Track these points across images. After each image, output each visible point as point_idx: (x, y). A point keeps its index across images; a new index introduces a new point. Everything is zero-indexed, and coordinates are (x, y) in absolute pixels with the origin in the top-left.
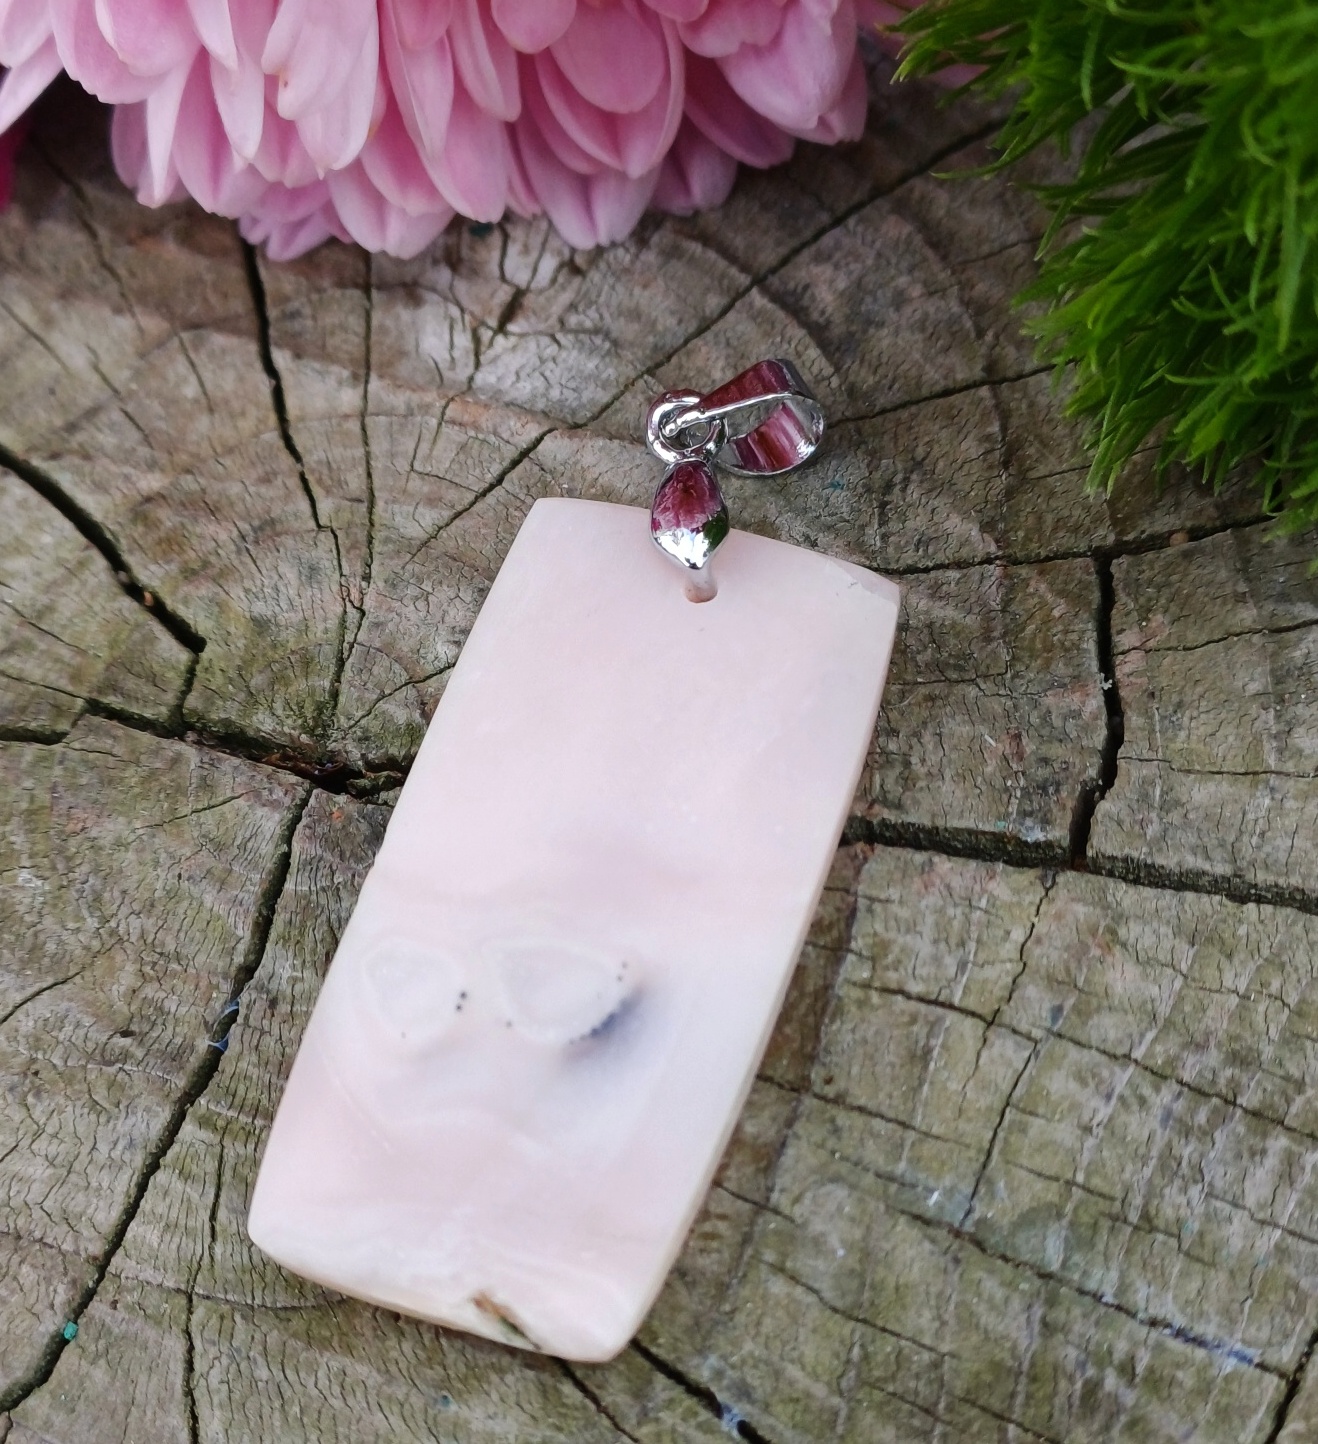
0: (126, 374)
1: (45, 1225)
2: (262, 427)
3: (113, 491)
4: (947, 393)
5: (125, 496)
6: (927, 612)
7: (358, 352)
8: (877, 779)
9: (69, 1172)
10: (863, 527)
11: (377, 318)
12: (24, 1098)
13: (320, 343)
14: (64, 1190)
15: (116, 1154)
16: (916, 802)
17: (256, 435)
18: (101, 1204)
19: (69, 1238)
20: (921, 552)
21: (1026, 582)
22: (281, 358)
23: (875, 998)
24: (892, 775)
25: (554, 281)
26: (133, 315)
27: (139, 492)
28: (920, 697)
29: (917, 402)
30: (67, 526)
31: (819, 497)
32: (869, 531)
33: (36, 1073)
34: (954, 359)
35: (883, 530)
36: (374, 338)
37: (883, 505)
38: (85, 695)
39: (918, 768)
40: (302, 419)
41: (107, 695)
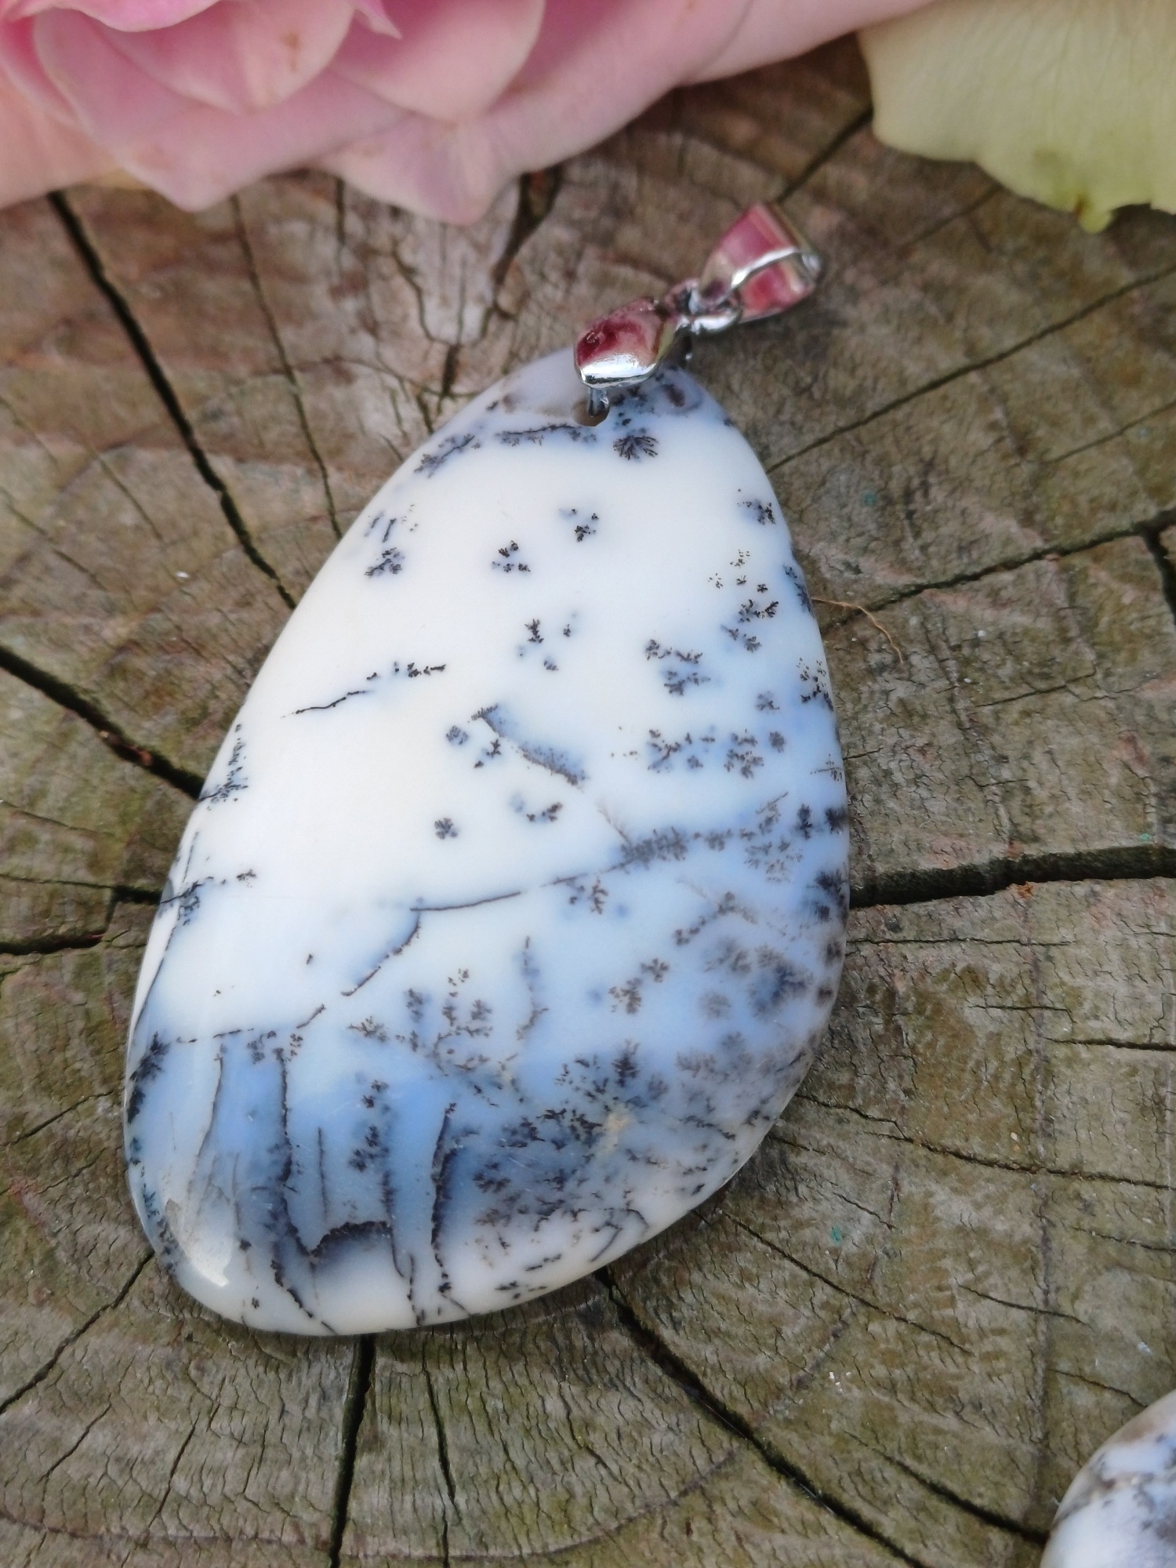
0: (49, 511)
1: (256, 1518)
2: (221, 545)
3: (77, 647)
4: (934, 385)
5: (92, 650)
6: (993, 623)
7: (300, 444)
8: (1002, 811)
9: (263, 1447)
10: (897, 543)
11: (308, 401)
12: (186, 1370)
13: (256, 441)
14: (264, 1469)
15: (311, 1413)
16: (1052, 831)
17: (217, 555)
18: (312, 1476)
19: (288, 1528)
20: (965, 560)
21: (1084, 571)
22: (221, 466)
23: (1084, 1052)
24: (1016, 803)
25: (484, 331)
26: (39, 443)
27: (105, 642)
28: (1015, 716)
29: (906, 400)
30: (36, 695)
31: (840, 517)
32: (906, 546)
33: (190, 1338)
34: (931, 347)
35: (920, 542)
36: (311, 424)
37: (910, 515)
38: (111, 883)
39: (1041, 794)
40: (265, 528)
41: (137, 878)
